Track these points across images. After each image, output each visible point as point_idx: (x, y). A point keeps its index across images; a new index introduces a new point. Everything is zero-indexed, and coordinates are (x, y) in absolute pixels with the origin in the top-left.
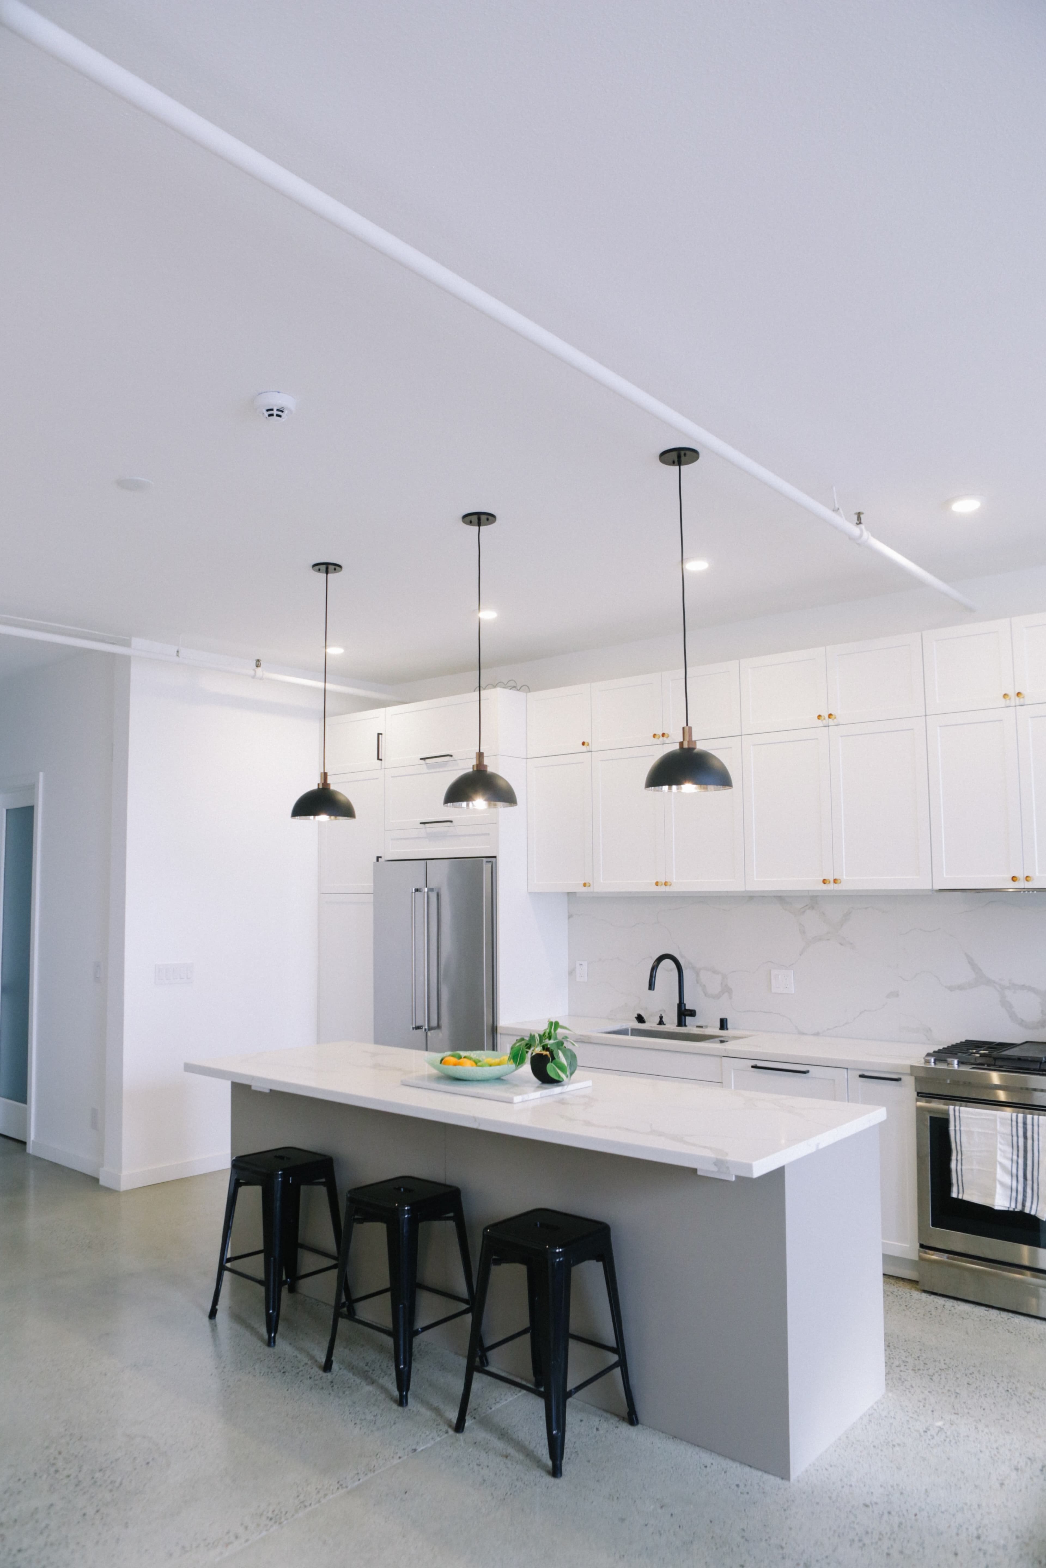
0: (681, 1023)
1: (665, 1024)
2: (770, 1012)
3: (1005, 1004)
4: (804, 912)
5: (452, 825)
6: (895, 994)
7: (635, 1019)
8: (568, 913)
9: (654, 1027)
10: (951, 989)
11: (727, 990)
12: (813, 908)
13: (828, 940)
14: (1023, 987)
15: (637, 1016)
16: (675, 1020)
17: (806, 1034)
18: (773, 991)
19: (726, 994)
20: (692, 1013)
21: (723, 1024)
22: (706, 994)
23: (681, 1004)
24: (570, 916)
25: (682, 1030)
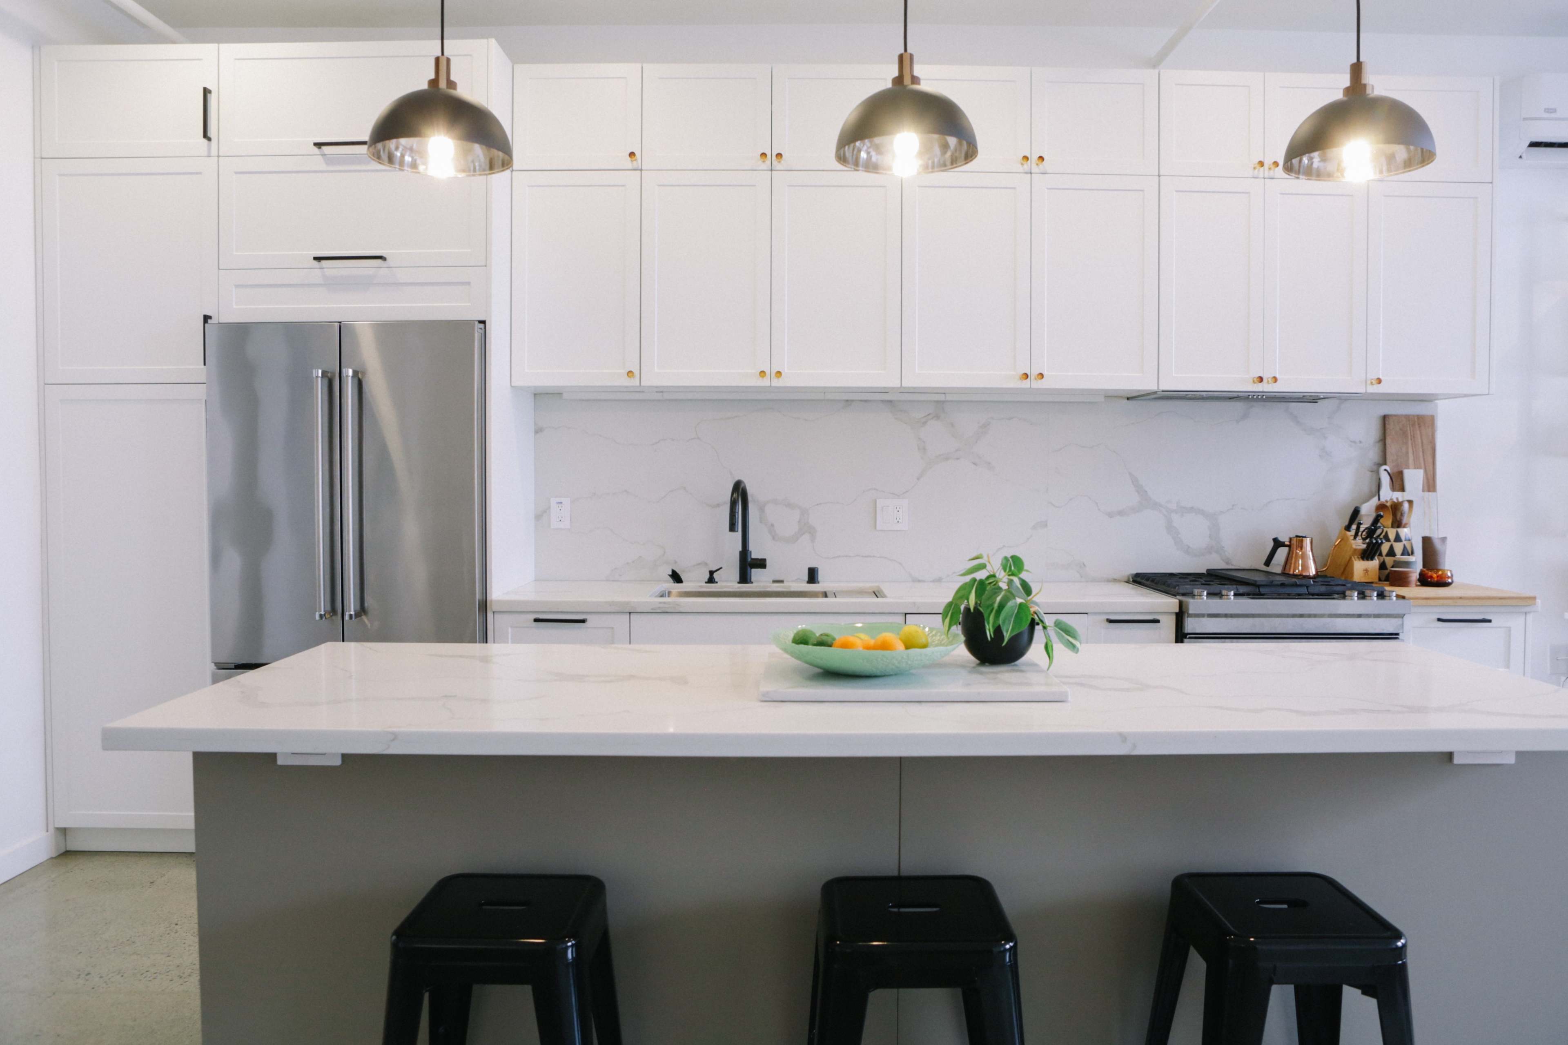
0: (744, 578)
1: (717, 582)
2: (874, 556)
3: (1170, 528)
4: (925, 423)
5: (385, 266)
6: (1044, 524)
7: (670, 579)
8: (535, 424)
9: (701, 587)
10: (1110, 515)
11: (807, 529)
12: (937, 417)
13: (958, 459)
14: (1192, 510)
15: (671, 573)
16: (736, 576)
17: (923, 581)
18: (878, 528)
19: (806, 537)
20: (761, 564)
21: (813, 576)
22: (774, 538)
23: (744, 552)
24: (538, 431)
25: (745, 587)
